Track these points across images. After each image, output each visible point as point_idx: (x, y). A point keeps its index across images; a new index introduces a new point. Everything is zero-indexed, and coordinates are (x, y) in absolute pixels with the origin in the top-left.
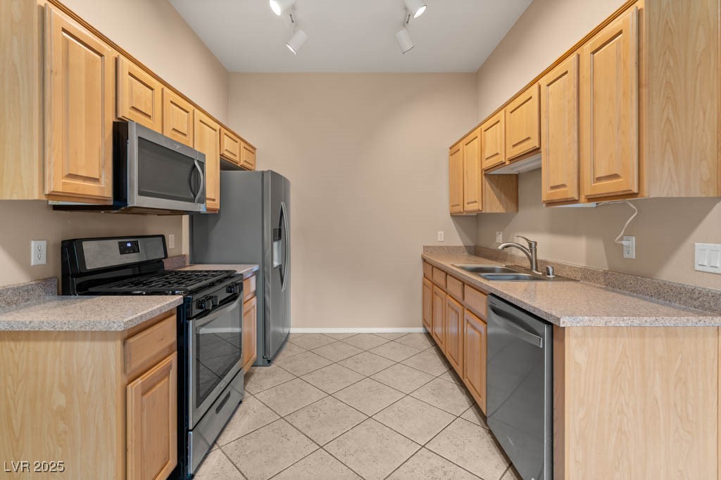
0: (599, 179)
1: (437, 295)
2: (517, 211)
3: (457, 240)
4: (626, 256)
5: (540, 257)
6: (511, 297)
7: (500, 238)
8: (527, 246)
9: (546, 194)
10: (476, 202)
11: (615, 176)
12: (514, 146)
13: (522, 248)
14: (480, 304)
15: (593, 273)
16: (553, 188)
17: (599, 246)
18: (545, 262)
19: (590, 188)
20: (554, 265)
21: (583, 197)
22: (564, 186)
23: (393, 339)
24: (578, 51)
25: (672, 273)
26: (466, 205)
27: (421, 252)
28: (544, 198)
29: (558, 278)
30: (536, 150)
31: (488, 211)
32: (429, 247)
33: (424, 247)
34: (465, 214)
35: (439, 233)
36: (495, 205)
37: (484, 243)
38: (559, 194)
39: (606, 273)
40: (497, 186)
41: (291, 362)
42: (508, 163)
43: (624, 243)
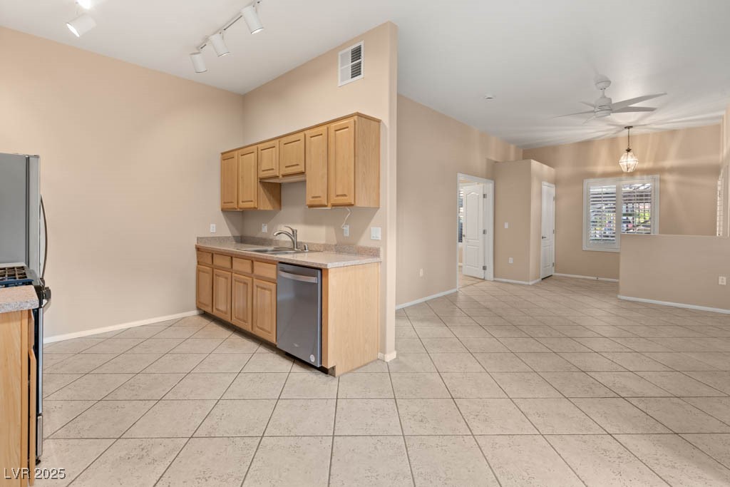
0: (337, 196)
1: (219, 276)
2: (280, 209)
3: (226, 232)
4: (345, 235)
5: (298, 240)
6: (297, 261)
7: (265, 229)
8: (291, 233)
9: (309, 200)
10: (252, 201)
11: (345, 195)
12: (287, 167)
13: (288, 234)
14: (271, 272)
15: (330, 246)
16: (313, 197)
17: (332, 230)
18: (301, 243)
19: (334, 200)
20: (308, 244)
21: (329, 204)
22: (320, 197)
23: (171, 325)
24: (328, 125)
25: (363, 242)
26: (240, 203)
27: (195, 242)
28: (308, 203)
29: (311, 251)
30: (303, 173)
31: (262, 209)
32: (203, 238)
33: (198, 238)
34: (238, 210)
35: (212, 225)
36: (266, 204)
37: (250, 232)
38: (317, 202)
39: (336, 245)
40: (268, 191)
41: (62, 367)
42: (281, 177)
43: (345, 228)
